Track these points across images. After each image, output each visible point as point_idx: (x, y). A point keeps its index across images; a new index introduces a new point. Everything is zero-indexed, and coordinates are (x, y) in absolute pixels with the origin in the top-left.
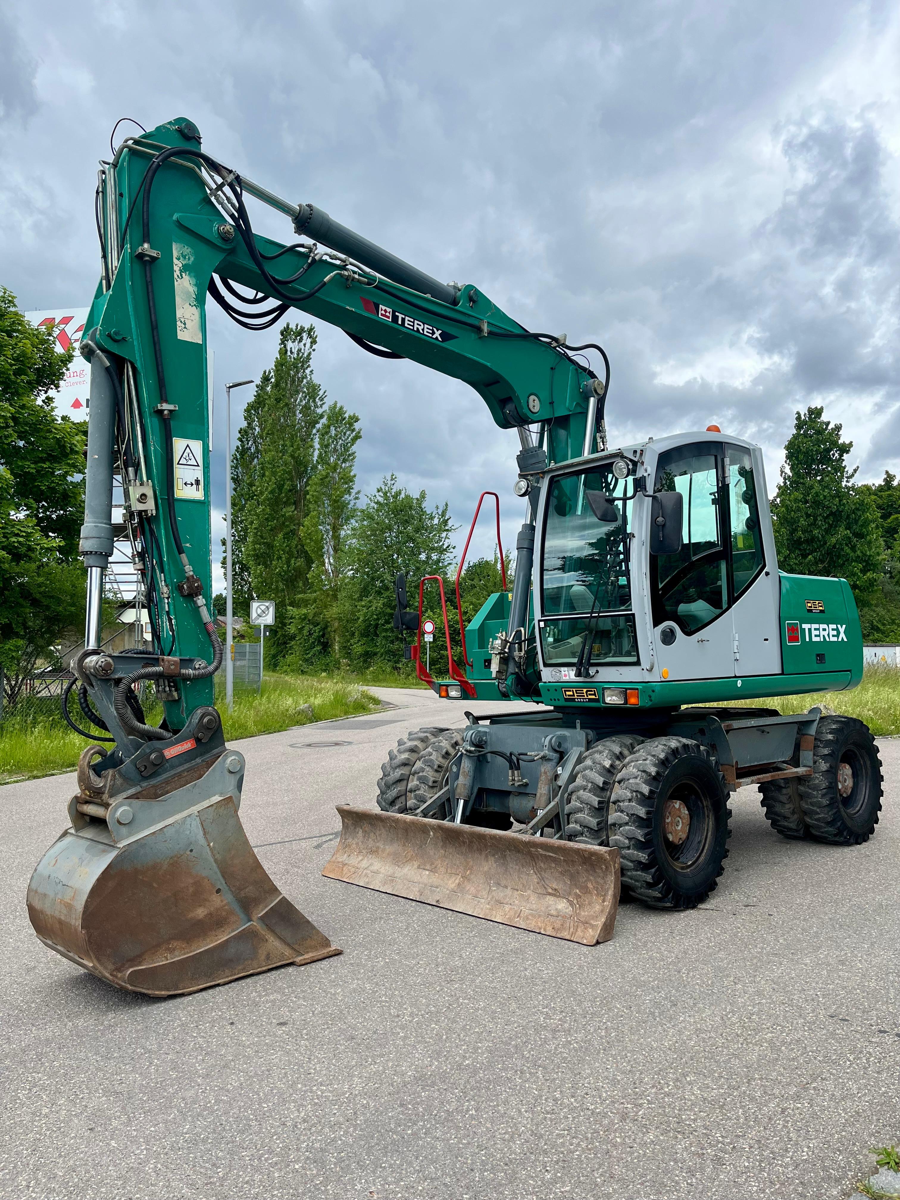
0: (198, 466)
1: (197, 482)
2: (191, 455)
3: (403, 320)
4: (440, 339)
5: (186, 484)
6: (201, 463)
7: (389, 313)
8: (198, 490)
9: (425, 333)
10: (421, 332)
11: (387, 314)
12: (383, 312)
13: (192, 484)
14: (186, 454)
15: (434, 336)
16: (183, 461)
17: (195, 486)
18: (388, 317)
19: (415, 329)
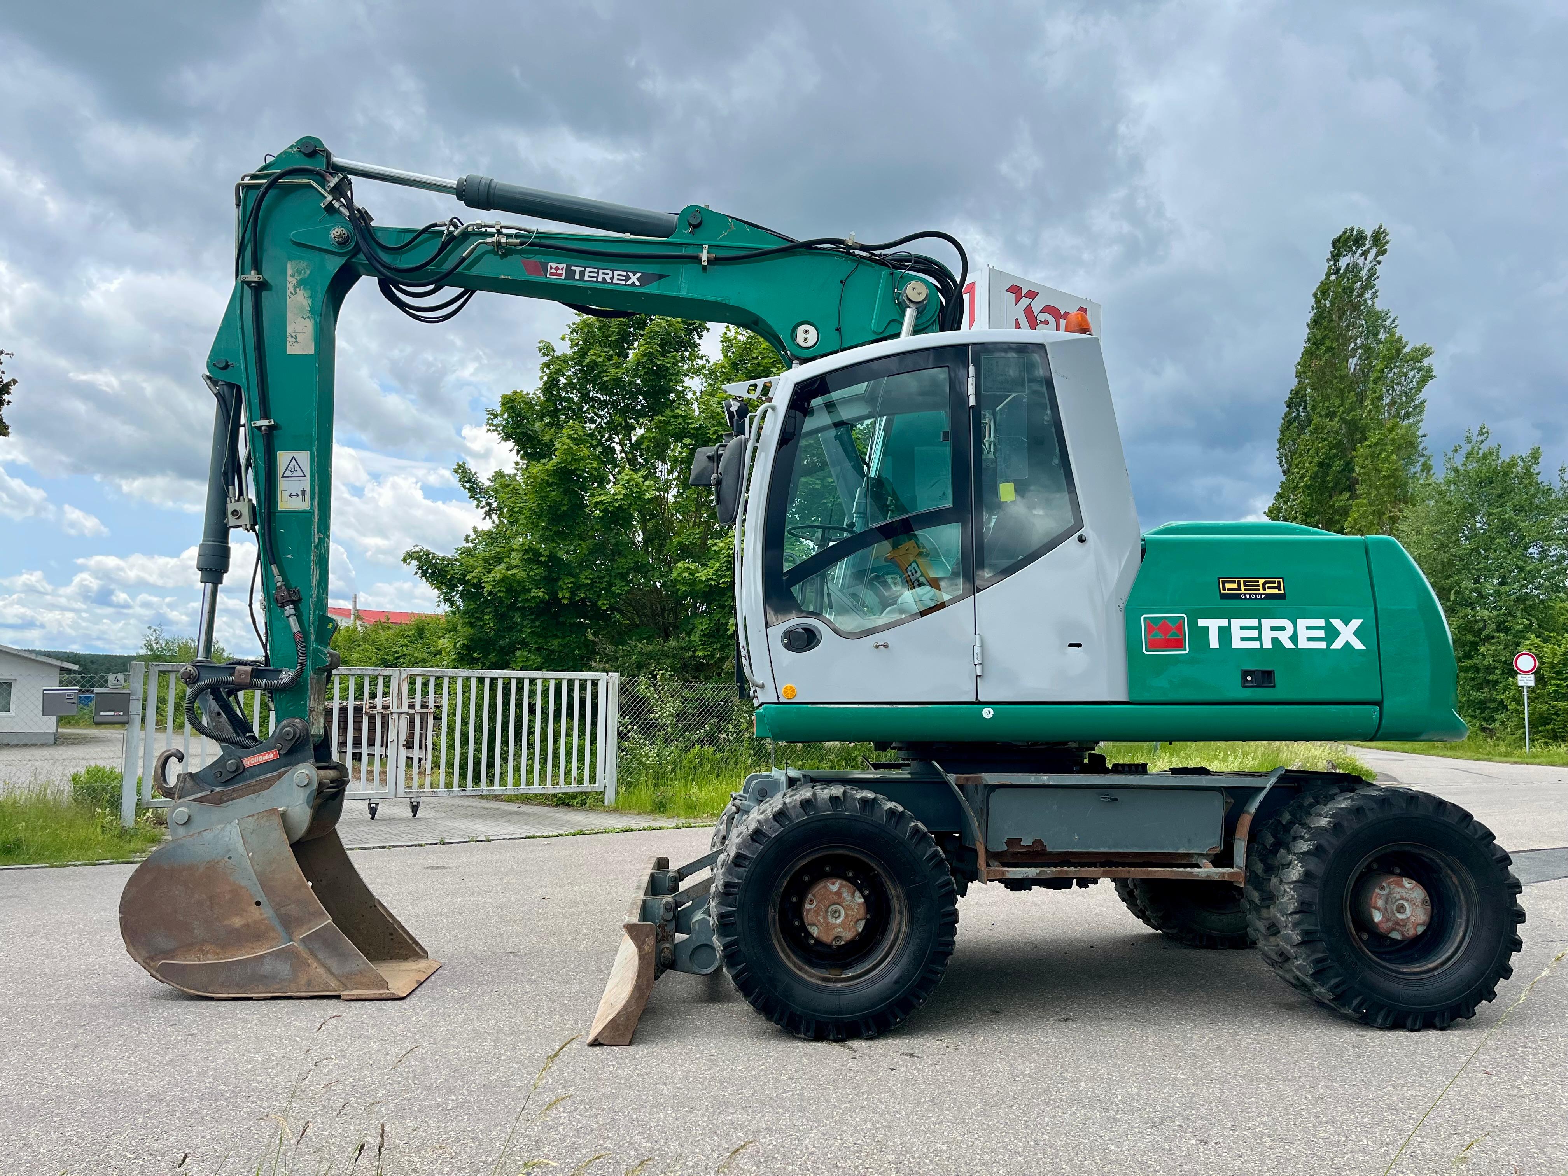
0: (305, 476)
1: (304, 492)
2: (297, 466)
3: (582, 273)
4: (638, 284)
5: (290, 496)
6: (307, 473)
7: (562, 269)
8: (304, 500)
9: (615, 281)
10: (609, 281)
11: (560, 271)
12: (553, 271)
13: (297, 495)
14: (291, 466)
15: (629, 283)
16: (288, 473)
17: (300, 497)
18: (561, 275)
19: (600, 280)
